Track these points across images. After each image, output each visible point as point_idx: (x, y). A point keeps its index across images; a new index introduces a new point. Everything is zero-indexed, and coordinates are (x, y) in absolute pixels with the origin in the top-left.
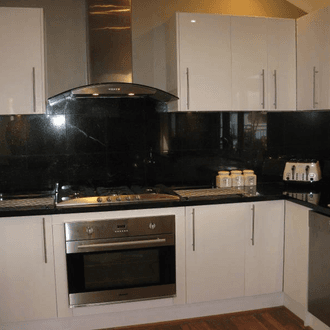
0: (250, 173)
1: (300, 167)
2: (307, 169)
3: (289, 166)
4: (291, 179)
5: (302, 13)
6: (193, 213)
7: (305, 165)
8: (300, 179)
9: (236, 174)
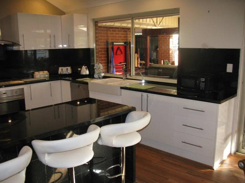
0: (46, 72)
1: (64, 69)
2: (67, 69)
3: (60, 68)
4: (61, 73)
5: (64, 13)
6: (30, 87)
7: (66, 68)
8: (65, 73)
9: (41, 73)
